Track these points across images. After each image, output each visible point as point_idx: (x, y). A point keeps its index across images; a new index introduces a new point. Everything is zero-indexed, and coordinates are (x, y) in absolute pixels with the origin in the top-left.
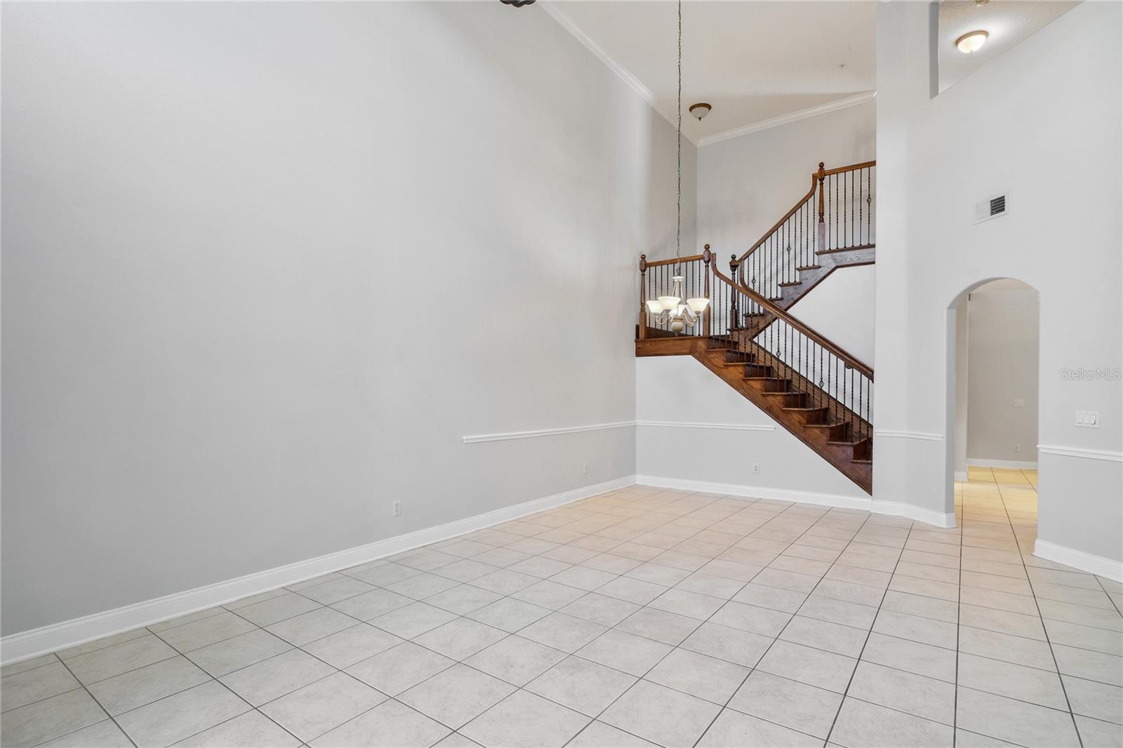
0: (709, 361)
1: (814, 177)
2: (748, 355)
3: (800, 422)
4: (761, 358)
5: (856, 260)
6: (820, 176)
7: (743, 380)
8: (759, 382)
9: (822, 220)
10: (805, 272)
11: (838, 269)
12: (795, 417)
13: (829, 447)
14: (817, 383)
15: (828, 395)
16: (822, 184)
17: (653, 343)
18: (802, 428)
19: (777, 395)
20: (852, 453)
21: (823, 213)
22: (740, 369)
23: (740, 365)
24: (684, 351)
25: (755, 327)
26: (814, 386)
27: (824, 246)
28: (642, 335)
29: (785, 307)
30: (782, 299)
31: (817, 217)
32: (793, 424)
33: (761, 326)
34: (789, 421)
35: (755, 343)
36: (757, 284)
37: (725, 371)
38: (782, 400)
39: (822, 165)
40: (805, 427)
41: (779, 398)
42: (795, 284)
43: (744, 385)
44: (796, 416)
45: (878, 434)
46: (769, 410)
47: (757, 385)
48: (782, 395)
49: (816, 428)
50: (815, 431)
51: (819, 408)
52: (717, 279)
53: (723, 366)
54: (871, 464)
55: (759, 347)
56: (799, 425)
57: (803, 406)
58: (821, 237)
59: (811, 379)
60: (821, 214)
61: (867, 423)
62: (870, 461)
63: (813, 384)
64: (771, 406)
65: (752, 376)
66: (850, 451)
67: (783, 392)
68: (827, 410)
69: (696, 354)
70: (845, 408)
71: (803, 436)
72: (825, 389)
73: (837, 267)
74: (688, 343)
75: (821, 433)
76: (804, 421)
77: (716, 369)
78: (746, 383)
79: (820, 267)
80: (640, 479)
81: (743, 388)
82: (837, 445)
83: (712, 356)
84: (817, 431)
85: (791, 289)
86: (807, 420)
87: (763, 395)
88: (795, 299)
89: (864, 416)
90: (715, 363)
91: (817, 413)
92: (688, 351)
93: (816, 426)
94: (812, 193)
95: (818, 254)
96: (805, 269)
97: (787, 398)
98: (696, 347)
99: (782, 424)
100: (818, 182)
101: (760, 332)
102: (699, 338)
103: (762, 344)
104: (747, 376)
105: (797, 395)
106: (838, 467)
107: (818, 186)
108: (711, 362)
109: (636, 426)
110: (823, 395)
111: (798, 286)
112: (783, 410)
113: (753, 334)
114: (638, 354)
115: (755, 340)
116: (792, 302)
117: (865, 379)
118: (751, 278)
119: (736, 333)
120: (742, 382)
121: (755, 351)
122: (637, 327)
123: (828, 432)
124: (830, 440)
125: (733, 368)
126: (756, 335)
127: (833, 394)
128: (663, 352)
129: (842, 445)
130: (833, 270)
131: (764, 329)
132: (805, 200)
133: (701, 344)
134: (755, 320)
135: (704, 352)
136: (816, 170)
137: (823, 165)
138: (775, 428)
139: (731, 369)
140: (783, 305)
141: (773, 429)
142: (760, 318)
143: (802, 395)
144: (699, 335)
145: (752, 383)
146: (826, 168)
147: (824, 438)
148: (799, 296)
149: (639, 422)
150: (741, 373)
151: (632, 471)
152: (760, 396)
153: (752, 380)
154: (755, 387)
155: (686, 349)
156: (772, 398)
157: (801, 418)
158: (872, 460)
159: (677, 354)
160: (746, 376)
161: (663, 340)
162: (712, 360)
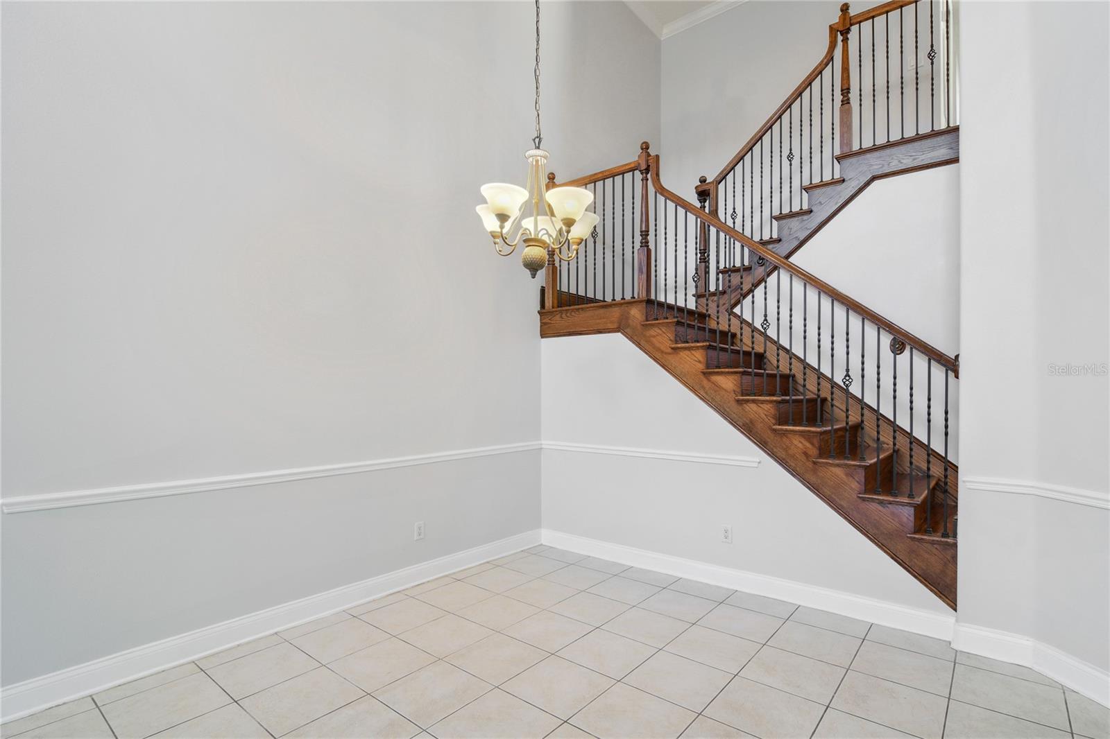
0: (648, 341)
1: (833, 30)
2: (724, 334)
3: (805, 454)
4: (747, 340)
5: (908, 163)
6: (843, 28)
7: (704, 373)
8: (731, 378)
9: (846, 101)
10: (818, 191)
11: (876, 183)
12: (796, 442)
13: (863, 505)
14: (839, 379)
15: (860, 401)
16: (845, 40)
17: (564, 316)
18: (810, 465)
19: (763, 402)
20: (912, 518)
21: (849, 89)
22: (699, 355)
23: (698, 348)
24: (610, 326)
25: (736, 289)
26: (834, 385)
27: (850, 144)
28: (548, 303)
29: (785, 253)
30: (779, 240)
31: (838, 97)
32: (793, 456)
33: (746, 288)
34: (786, 449)
35: (736, 315)
36: (739, 220)
37: (673, 360)
38: (772, 411)
39: (845, 8)
40: (814, 463)
41: (766, 407)
42: (802, 213)
43: (705, 382)
44: (799, 440)
45: (969, 485)
46: (748, 429)
47: (727, 382)
48: (771, 402)
49: (838, 465)
50: (836, 471)
51: (844, 424)
52: (661, 199)
53: (669, 350)
54: (955, 545)
55: (743, 321)
56: (803, 458)
57: (812, 421)
58: (845, 130)
59: (826, 370)
60: (846, 91)
61: (944, 460)
62: (950, 540)
63: (831, 380)
64: (751, 421)
65: (719, 367)
66: (907, 514)
67: (773, 395)
68: (858, 427)
69: (628, 330)
70: (896, 429)
71: (813, 479)
72: (855, 389)
73: (874, 178)
74: (616, 313)
75: (847, 475)
76: (813, 451)
77: (658, 355)
78: (709, 381)
79: (844, 181)
80: (547, 537)
81: (703, 387)
82: (881, 502)
83: (653, 332)
84: (839, 472)
85: (794, 223)
86: (820, 449)
87: (738, 401)
88: (801, 239)
89: (937, 445)
90: (658, 345)
91: (840, 433)
92: (615, 326)
93: (837, 462)
94: (830, 58)
95: (839, 159)
96: (817, 186)
97: (783, 407)
98: (627, 318)
99: (773, 455)
100: (840, 38)
101: (745, 296)
102: (633, 302)
103: (747, 316)
104: (712, 368)
105: (800, 401)
106: (882, 546)
107: (840, 44)
108: (652, 345)
109: (541, 448)
110: (850, 400)
111: (805, 217)
112: (775, 430)
113: (733, 302)
114: (543, 335)
115: (737, 310)
116: (796, 243)
117: (938, 372)
118: (730, 211)
119: (703, 300)
120: (702, 377)
121: (735, 328)
122: (543, 290)
123: (861, 475)
124: (865, 492)
125: (687, 352)
126: (738, 302)
127: (870, 400)
128: (578, 329)
129: (890, 503)
130: (867, 184)
131: (751, 291)
132: (818, 72)
133: (636, 313)
134: (735, 279)
135: (639, 327)
136: (835, 18)
137: (847, 9)
138: (759, 463)
139: (683, 354)
140: (783, 249)
141: (756, 465)
142: (745, 274)
143: (809, 401)
144: (633, 297)
145: (719, 379)
146: (853, 12)
147: (854, 485)
148: (808, 232)
149: (546, 443)
150: (700, 362)
151: (536, 523)
152: (733, 404)
153: (718, 373)
154: (724, 386)
155: (611, 322)
156: (753, 406)
157: (808, 445)
158: (955, 536)
159: (600, 332)
160: (708, 367)
161: (578, 309)
162: (654, 340)
